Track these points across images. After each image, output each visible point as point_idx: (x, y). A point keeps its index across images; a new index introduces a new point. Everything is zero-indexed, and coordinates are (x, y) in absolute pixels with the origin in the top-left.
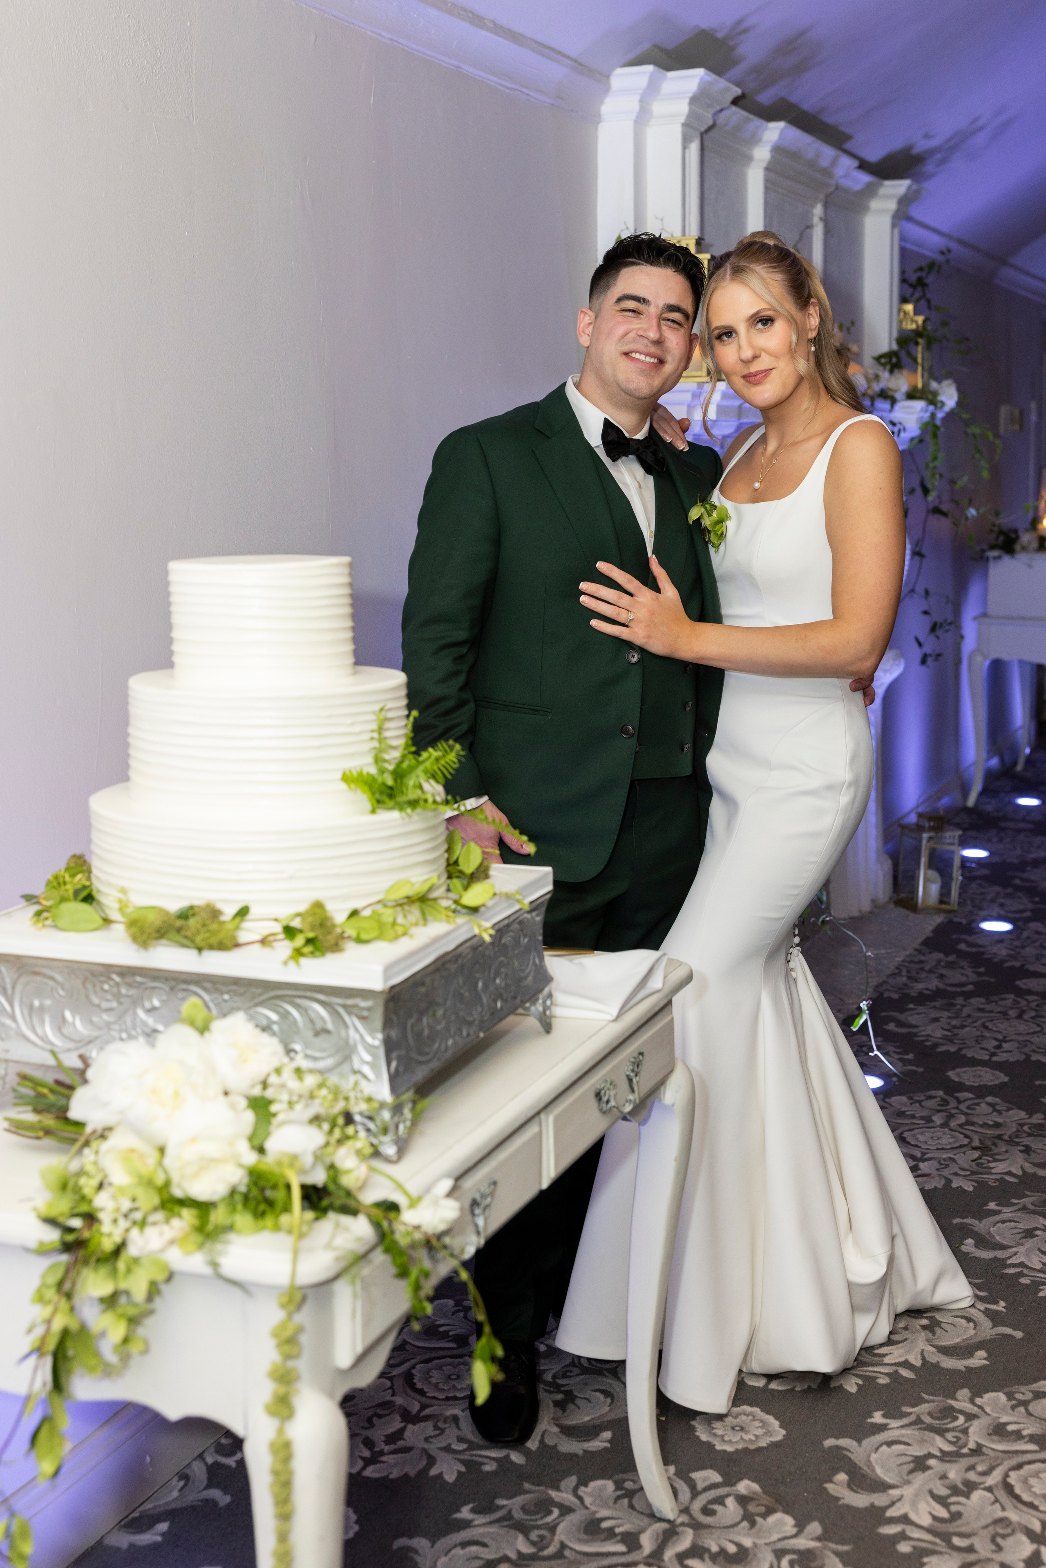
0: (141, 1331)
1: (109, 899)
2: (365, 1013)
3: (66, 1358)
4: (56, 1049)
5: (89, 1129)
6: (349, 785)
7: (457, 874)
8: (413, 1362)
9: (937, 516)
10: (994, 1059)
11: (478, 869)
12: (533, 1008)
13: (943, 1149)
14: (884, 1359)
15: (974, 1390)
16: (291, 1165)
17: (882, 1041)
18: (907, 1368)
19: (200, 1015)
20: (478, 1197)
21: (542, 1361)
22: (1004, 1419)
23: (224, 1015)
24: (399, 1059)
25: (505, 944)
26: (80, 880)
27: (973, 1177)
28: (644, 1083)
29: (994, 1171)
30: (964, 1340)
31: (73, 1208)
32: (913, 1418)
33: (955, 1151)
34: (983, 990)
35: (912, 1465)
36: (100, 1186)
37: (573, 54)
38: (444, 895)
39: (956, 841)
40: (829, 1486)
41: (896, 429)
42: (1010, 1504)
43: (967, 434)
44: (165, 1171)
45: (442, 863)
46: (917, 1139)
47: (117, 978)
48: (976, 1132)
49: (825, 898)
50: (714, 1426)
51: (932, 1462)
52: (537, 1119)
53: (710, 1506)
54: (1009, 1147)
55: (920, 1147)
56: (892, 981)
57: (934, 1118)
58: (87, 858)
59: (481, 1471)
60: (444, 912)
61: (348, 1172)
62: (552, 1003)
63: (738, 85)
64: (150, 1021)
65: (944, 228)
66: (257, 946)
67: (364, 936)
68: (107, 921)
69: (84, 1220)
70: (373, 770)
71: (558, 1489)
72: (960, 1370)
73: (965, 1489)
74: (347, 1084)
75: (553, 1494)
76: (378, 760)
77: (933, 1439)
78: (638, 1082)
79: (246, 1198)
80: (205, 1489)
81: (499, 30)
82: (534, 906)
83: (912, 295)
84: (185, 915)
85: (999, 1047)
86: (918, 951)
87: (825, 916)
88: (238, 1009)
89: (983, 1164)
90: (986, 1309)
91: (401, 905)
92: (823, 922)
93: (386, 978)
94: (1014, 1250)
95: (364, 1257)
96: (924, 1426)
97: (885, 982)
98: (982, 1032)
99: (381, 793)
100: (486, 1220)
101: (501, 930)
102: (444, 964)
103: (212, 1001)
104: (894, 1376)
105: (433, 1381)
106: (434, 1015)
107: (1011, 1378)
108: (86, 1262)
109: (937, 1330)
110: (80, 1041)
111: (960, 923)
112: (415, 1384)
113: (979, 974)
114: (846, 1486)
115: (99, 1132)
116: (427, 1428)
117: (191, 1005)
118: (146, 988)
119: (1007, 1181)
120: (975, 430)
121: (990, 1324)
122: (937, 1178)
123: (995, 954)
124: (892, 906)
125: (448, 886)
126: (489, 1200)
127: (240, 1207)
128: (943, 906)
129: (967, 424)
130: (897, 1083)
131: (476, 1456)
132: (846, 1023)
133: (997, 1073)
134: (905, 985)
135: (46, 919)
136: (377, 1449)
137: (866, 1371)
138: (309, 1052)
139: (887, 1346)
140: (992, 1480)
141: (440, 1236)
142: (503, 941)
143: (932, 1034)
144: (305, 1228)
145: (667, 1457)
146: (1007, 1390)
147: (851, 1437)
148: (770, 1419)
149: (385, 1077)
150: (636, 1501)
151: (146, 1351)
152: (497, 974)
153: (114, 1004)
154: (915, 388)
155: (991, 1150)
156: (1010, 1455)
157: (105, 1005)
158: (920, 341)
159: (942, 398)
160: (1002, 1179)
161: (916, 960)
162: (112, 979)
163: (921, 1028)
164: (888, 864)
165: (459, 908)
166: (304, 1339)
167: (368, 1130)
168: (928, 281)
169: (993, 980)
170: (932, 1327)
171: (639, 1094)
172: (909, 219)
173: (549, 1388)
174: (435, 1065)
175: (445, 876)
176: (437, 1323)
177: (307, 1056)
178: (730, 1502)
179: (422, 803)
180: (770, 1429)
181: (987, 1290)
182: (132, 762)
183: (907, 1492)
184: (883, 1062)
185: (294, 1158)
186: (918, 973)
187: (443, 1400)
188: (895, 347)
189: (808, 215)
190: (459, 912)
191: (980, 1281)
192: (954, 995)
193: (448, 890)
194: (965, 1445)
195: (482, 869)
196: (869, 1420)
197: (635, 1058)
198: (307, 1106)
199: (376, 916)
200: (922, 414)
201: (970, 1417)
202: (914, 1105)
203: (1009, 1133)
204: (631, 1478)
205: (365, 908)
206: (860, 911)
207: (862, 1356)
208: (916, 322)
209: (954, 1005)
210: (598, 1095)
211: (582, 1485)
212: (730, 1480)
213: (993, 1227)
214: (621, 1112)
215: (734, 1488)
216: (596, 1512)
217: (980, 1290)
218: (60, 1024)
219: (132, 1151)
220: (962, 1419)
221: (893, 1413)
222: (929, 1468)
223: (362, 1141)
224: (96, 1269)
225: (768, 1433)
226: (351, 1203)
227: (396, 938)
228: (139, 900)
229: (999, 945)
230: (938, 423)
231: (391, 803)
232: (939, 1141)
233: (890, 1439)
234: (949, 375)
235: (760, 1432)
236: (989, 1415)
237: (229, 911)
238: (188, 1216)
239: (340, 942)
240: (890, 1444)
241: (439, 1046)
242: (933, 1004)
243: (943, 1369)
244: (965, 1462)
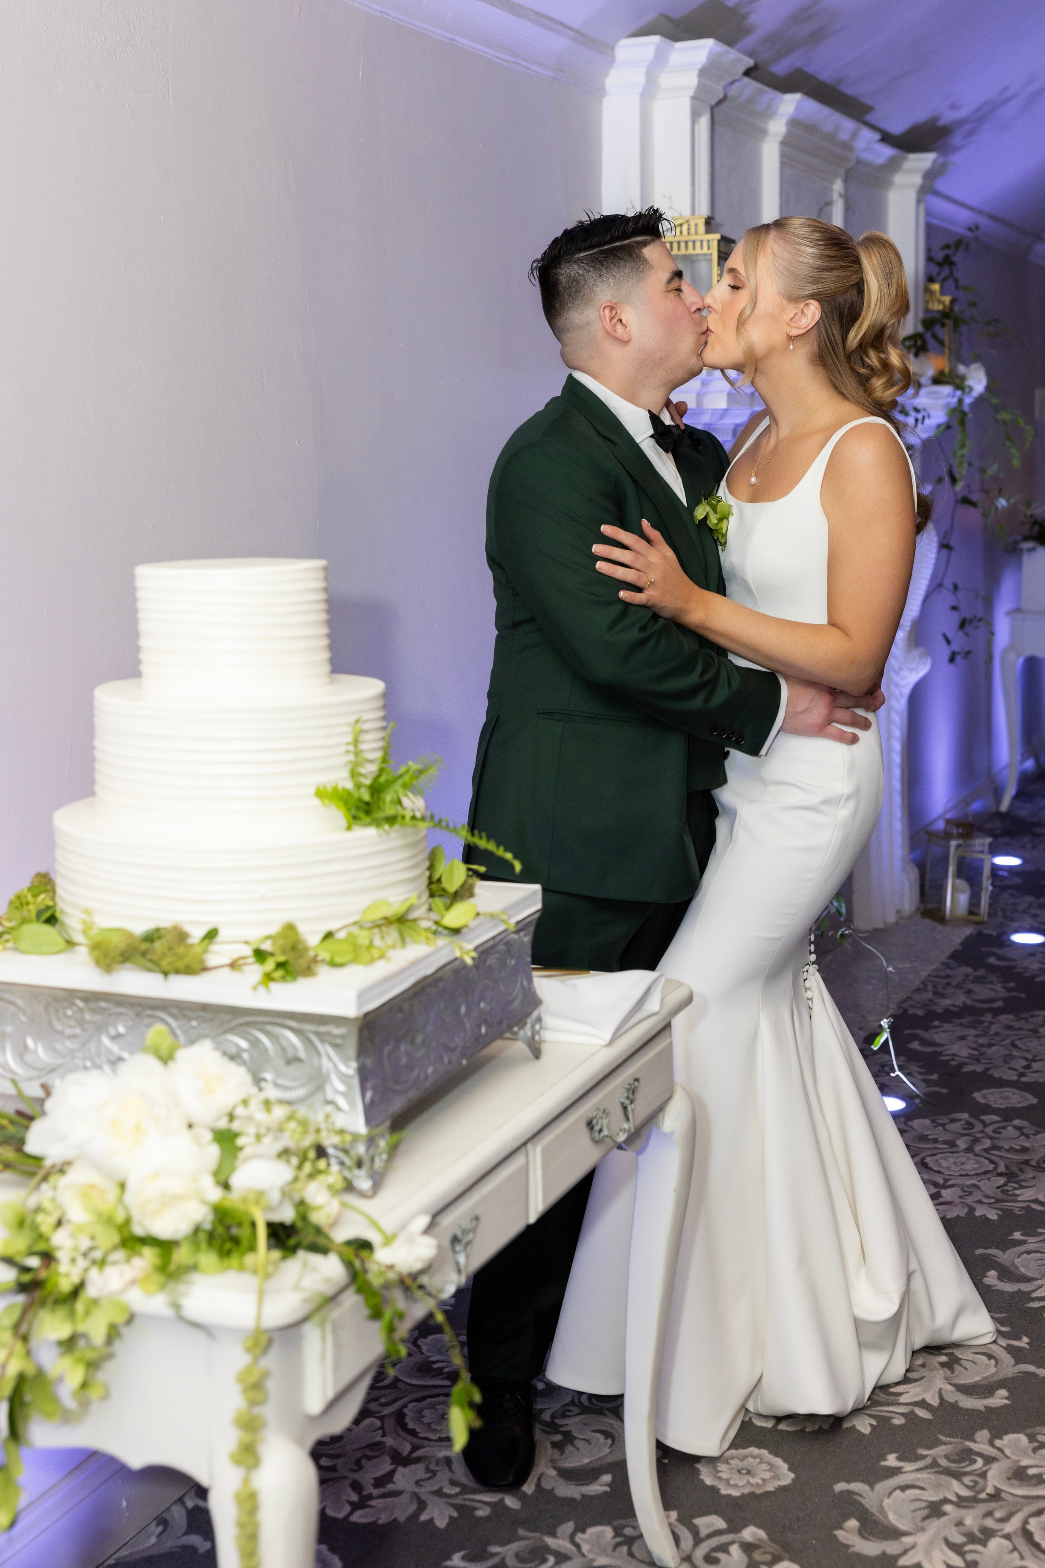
0: (101, 1376)
1: (72, 919)
2: (339, 1041)
3: (23, 1404)
4: (16, 1078)
5: (48, 1163)
6: (323, 801)
7: (440, 893)
8: (404, 1400)
9: (967, 506)
10: (1023, 1079)
11: (462, 887)
12: (521, 1033)
13: (967, 1175)
14: (900, 1398)
15: (993, 1432)
16: (257, 1202)
17: (904, 1061)
18: (924, 1408)
19: (166, 1042)
20: (459, 1233)
21: (539, 1400)
22: (1024, 1462)
23: (191, 1042)
24: (374, 1089)
25: (490, 966)
26: (44, 899)
27: (998, 1205)
28: (640, 1110)
29: (1020, 1198)
30: (984, 1378)
31: (30, 1247)
32: (928, 1461)
33: (980, 1178)
34: (1012, 1006)
35: (926, 1511)
36: (59, 1223)
37: (575, 24)
38: (425, 915)
39: (986, 849)
40: (839, 1533)
41: (920, 416)
42: (1029, 1552)
43: (996, 420)
44: (126, 1208)
45: (424, 882)
46: (939, 1165)
47: (80, 1003)
48: (1002, 1157)
49: (844, 910)
50: (719, 1469)
51: (948, 1508)
52: (523, 1150)
53: (714, 1554)
54: (1037, 1174)
55: (942, 1173)
56: (917, 997)
57: (959, 1142)
58: (52, 876)
59: (474, 1516)
60: (423, 933)
61: (319, 1208)
62: (541, 1028)
63: (750, 55)
64: (115, 1048)
65: (973, 202)
66: (227, 970)
67: (338, 960)
68: (70, 944)
69: (42, 1258)
70: (349, 785)
71: (553, 1535)
72: (979, 1411)
73: (982, 1536)
74: (318, 1116)
75: (549, 1541)
76: (354, 774)
77: (950, 1483)
78: (633, 1110)
79: (211, 1236)
80: (184, 1534)
82: (521, 926)
83: (939, 274)
84: (151, 937)
85: (1028, 1067)
86: (946, 965)
87: (844, 929)
88: (205, 1036)
89: (1008, 1191)
90: (1008, 1345)
91: (379, 926)
92: (842, 935)
93: (360, 1005)
94: (1039, 1282)
95: (331, 1300)
96: (940, 1469)
97: (909, 998)
98: (1010, 1051)
99: (358, 808)
100: (467, 1257)
101: (484, 952)
102: (423, 988)
103: (180, 1027)
104: (910, 1417)
105: (426, 1420)
106: (413, 1042)
107: (1033, 1418)
108: (43, 1303)
109: (957, 1368)
110: (41, 1070)
111: (990, 936)
112: (407, 1424)
113: (1009, 990)
114: (856, 1533)
115: (58, 1168)
116: (419, 1470)
117: (157, 1033)
118: (111, 1015)
119: (1034, 1209)
120: (1005, 416)
121: (1012, 1361)
122: (960, 1206)
123: (1026, 968)
124: (919, 916)
125: (430, 905)
126: (471, 1236)
127: (204, 1245)
128: (973, 918)
129: (997, 409)
130: (920, 1105)
131: (469, 1500)
132: (865, 1042)
133: (1026, 1094)
134: (931, 1001)
135: (7, 941)
136: (365, 1493)
137: (880, 1411)
138: (281, 1081)
139: (903, 1384)
140: (1011, 1526)
141: (415, 1276)
142: (488, 962)
143: (958, 1054)
144: (270, 1269)
145: (667, 1502)
146: (1028, 1431)
147: (863, 1481)
148: (779, 1462)
149: (360, 1107)
150: (635, 1549)
151: (106, 1396)
152: (482, 998)
153: (78, 1031)
154: (941, 373)
155: (1017, 1176)
156: (1030, 1500)
157: (68, 1031)
158: (947, 322)
159: (970, 382)
160: (1029, 1207)
161: (943, 974)
162: (75, 1005)
163: (947, 1047)
164: (914, 873)
165: (440, 929)
166: (271, 1384)
167: (342, 1163)
168: (954, 259)
169: (1023, 996)
170: (951, 1364)
171: (634, 1123)
172: (936, 193)
173: (547, 1429)
174: (414, 1094)
175: (426, 895)
176: (432, 1359)
177: (277, 1085)
178: (735, 1549)
179: (399, 819)
180: (778, 1472)
181: (1010, 1325)
182: (97, 776)
183: (921, 1539)
184: (905, 1082)
185: (260, 1196)
186: (944, 988)
187: (435, 1441)
188: (920, 329)
189: (826, 191)
190: (440, 933)
191: (1003, 1315)
192: (983, 1012)
193: (430, 910)
194: (983, 1490)
195: (466, 887)
196: (883, 1463)
197: (630, 1085)
198: (276, 1138)
199: (351, 940)
200: (949, 400)
201: (989, 1460)
202: (937, 1129)
203: (1036, 1158)
204: (632, 1524)
205: (339, 930)
206: (885, 923)
207: (876, 1395)
208: (943, 303)
209: (982, 1022)
210: (590, 1124)
211: (579, 1531)
212: (734, 1527)
213: (1018, 1258)
214: (614, 1141)
215: (739, 1535)
216: (593, 1560)
217: (1002, 1325)
218: (22, 1051)
219: (92, 1186)
220: (980, 1462)
221: (908, 1456)
222: (944, 1514)
223: (334, 1175)
224: (53, 1311)
225: (776, 1477)
226: (322, 1241)
227: (372, 961)
228: (104, 921)
229: (1031, 959)
230: (966, 408)
231: (367, 819)
232: (963, 1167)
233: (904, 1484)
234: (977, 359)
235: (767, 1475)
236: (1009, 1458)
237: (197, 933)
238: (149, 1256)
239: (313, 966)
240: (903, 1488)
241: (419, 1074)
242: (960, 1021)
243: (961, 1409)
244: (983, 1508)
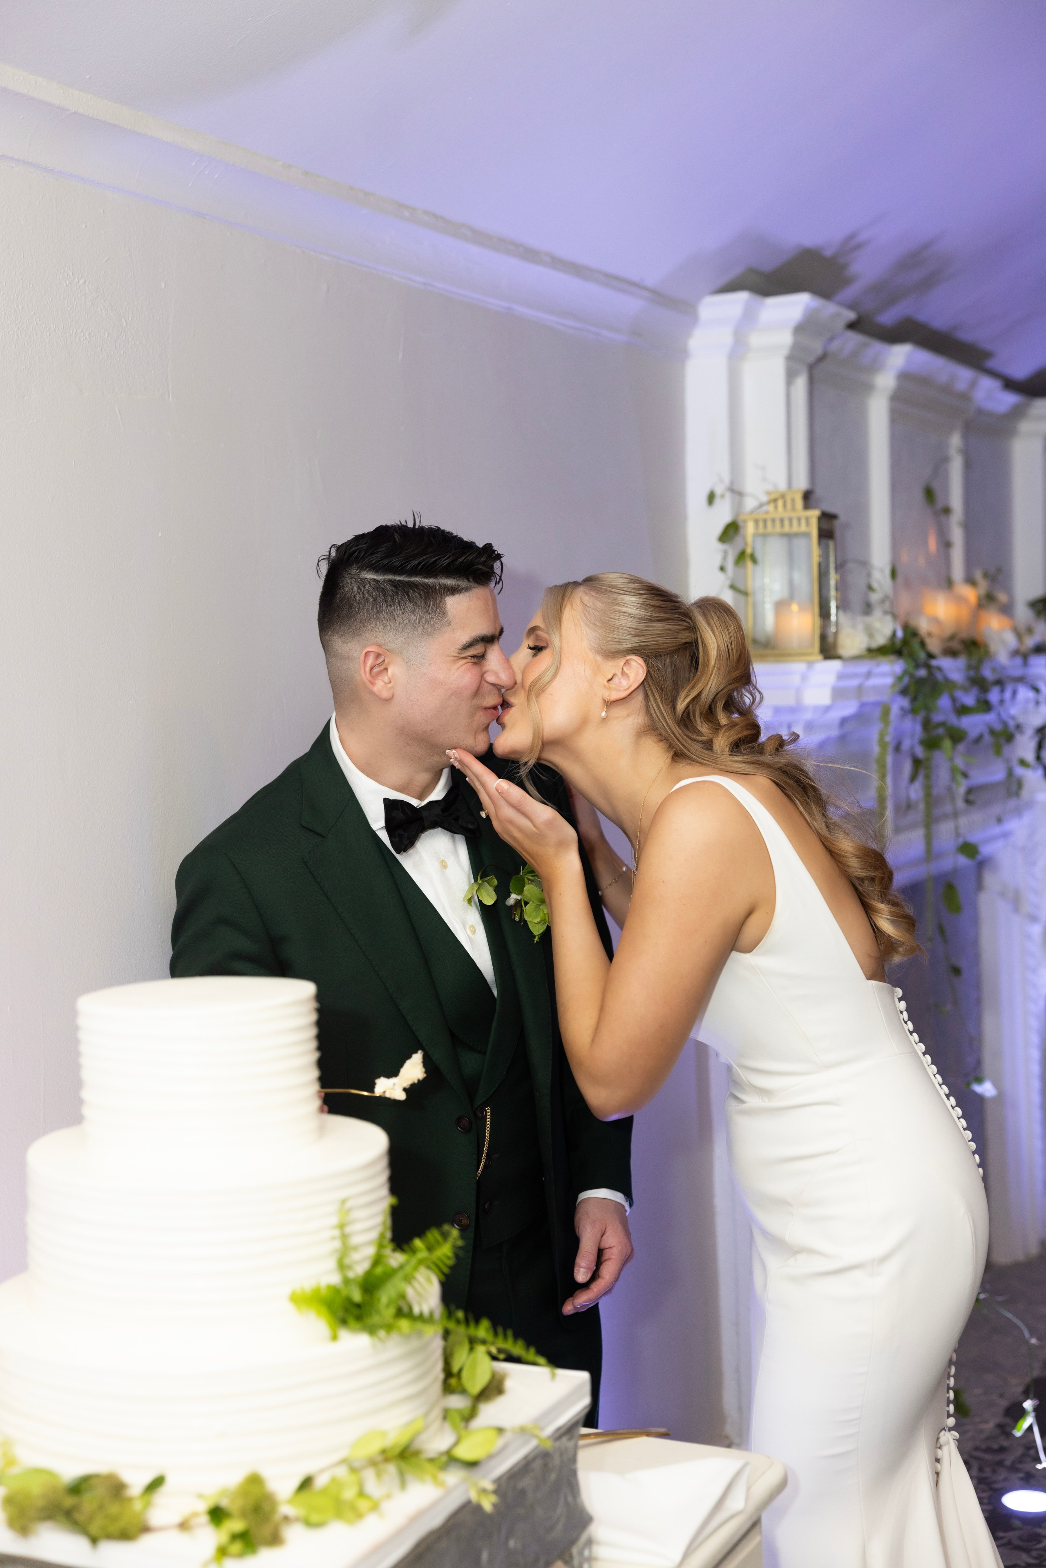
6: (299, 1306)
7: (459, 1390)
25: (520, 1493)
37: (651, 281)
63: (851, 306)
66: (175, 1532)
67: (314, 1518)
70: (336, 1280)
76: (342, 1266)
81: (558, 263)
82: (563, 1431)
84: (78, 1488)
91: (374, 1465)
99: (345, 1311)
142: (518, 1489)
152: (509, 1535)
179: (403, 1319)
189: (943, 446)
195: (495, 1379)
199: (335, 1485)
205: (322, 1471)
227: (361, 1517)
228: (28, 1456)
231: (358, 1327)
237: (136, 1482)
239: (282, 1530)
